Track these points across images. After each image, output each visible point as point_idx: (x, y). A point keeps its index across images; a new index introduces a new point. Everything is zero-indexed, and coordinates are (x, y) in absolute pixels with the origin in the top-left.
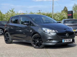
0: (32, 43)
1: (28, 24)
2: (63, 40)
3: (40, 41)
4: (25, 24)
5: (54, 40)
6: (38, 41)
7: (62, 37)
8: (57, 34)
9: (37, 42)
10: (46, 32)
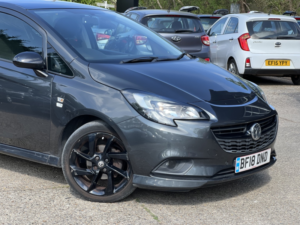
0: (69, 169)
1: (37, 62)
2: (238, 161)
3: (111, 164)
4: (23, 61)
5: (196, 164)
6: (101, 163)
7: (234, 147)
8: (212, 128)
9: (95, 163)
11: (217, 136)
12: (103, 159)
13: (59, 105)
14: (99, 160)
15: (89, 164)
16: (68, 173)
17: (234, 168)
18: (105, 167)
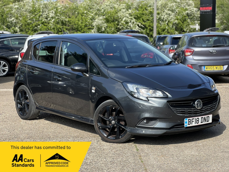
0: (97, 125)
2: (186, 120)
3: (118, 122)
5: (160, 121)
6: (113, 122)
7: (183, 112)
8: (168, 102)
9: (110, 122)
10: (136, 96)
11: (171, 106)
12: (114, 120)
13: (93, 91)
14: (112, 120)
15: (108, 122)
16: (97, 127)
17: (184, 124)
18: (115, 124)
